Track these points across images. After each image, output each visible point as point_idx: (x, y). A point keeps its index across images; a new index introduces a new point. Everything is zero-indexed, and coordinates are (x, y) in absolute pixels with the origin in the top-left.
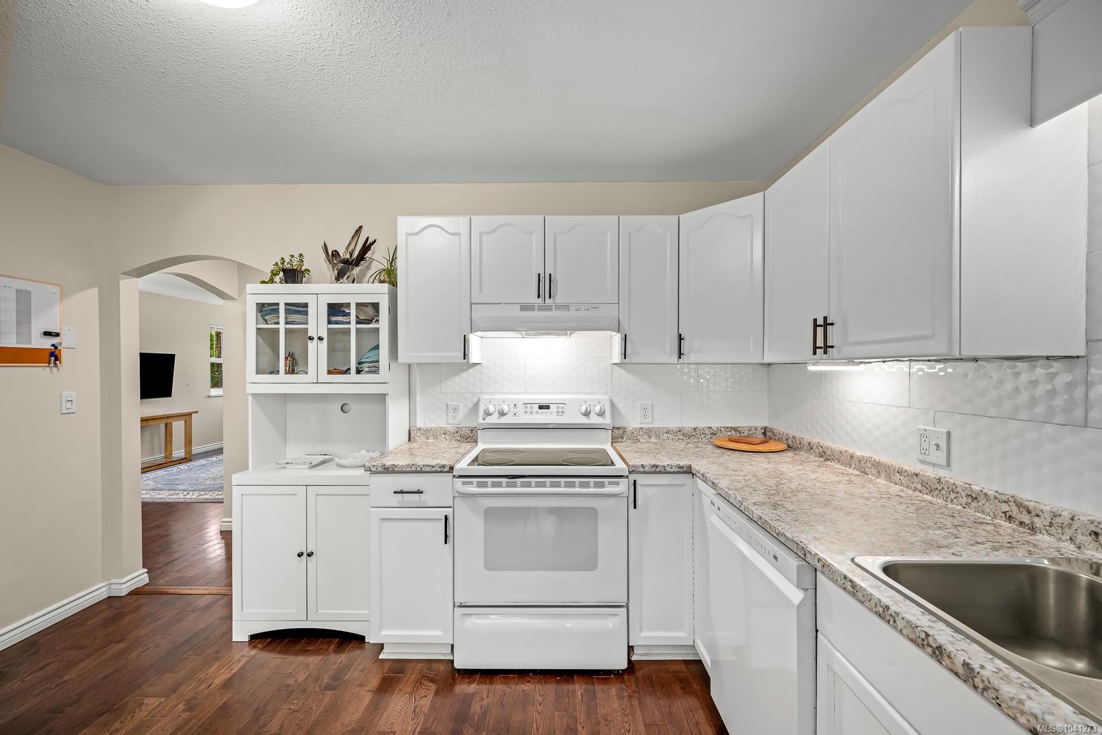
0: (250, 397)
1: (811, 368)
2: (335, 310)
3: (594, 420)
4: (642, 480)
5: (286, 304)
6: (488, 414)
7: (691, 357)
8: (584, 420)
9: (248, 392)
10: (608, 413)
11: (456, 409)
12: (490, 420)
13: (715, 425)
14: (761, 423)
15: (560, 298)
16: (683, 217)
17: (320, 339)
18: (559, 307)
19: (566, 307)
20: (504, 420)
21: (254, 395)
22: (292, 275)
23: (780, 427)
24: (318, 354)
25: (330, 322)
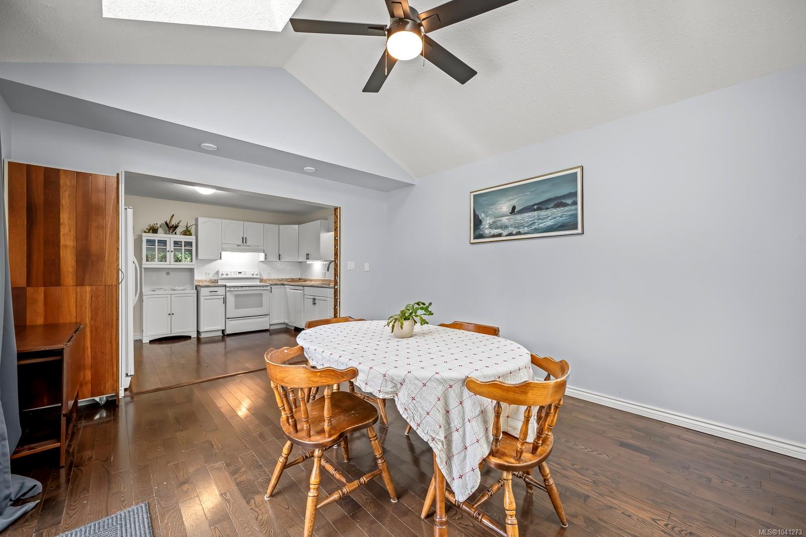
0: (143, 269)
1: (308, 262)
2: (176, 243)
3: (255, 276)
4: (273, 287)
5: (158, 240)
6: (222, 275)
7: (282, 260)
8: (252, 276)
9: (143, 267)
10: (259, 275)
11: (209, 274)
12: (223, 276)
13: (287, 278)
14: (298, 276)
15: (248, 243)
16: (281, 226)
17: (172, 251)
18: (247, 246)
19: (250, 246)
20: (228, 276)
21: (144, 268)
22: (154, 230)
23: (303, 277)
24: (170, 256)
25: (174, 246)
